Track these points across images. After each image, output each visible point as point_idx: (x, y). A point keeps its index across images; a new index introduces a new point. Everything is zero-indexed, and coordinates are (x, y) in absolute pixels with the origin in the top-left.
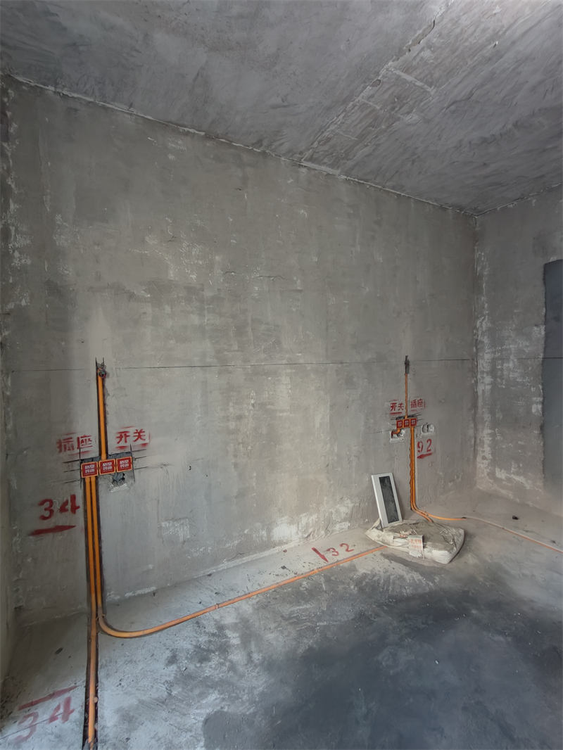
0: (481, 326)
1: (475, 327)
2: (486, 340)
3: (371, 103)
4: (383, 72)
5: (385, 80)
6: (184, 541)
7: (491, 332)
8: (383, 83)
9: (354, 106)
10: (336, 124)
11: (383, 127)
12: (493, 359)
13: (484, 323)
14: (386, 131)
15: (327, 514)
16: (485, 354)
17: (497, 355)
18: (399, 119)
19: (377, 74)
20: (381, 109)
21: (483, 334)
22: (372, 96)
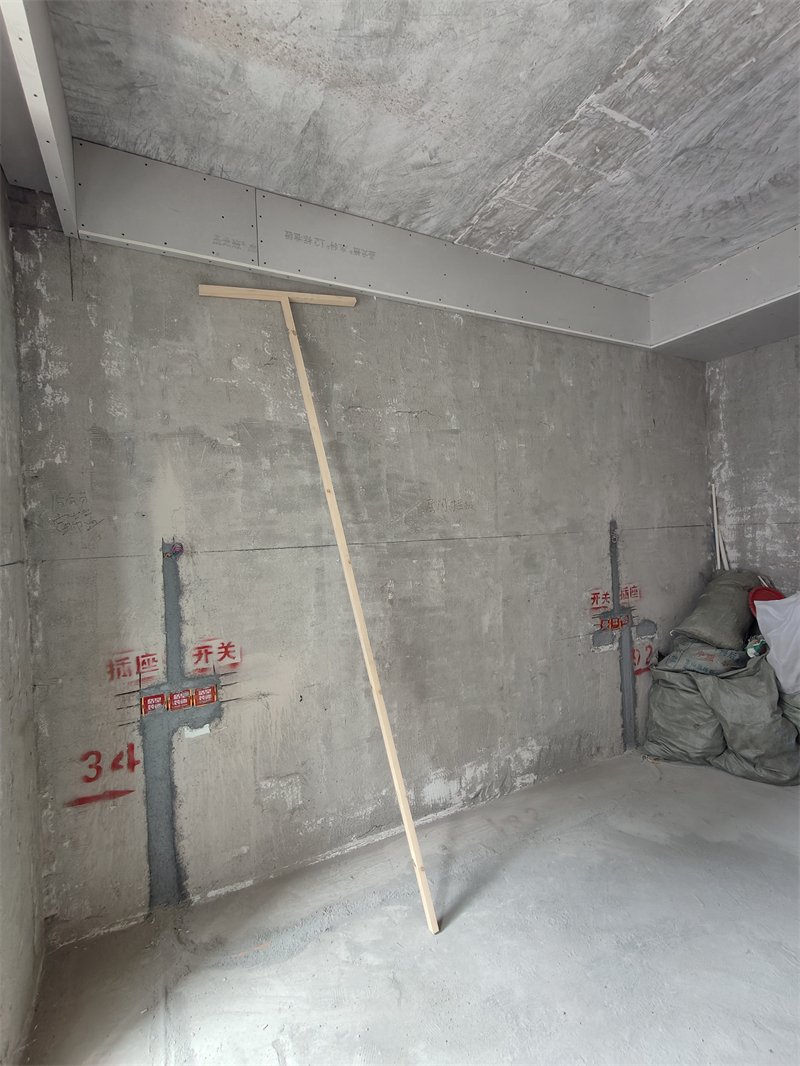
0: (719, 475)
1: (710, 478)
2: (727, 496)
3: (560, 157)
4: (580, 110)
5: (582, 121)
6: (294, 810)
7: (736, 484)
8: (581, 125)
9: (535, 162)
10: (506, 189)
11: (576, 190)
12: (739, 524)
13: (722, 471)
14: (579, 197)
15: (502, 763)
16: (727, 518)
17: (746, 518)
18: (600, 178)
19: (572, 112)
20: (575, 164)
21: (722, 488)
22: (563, 146)
